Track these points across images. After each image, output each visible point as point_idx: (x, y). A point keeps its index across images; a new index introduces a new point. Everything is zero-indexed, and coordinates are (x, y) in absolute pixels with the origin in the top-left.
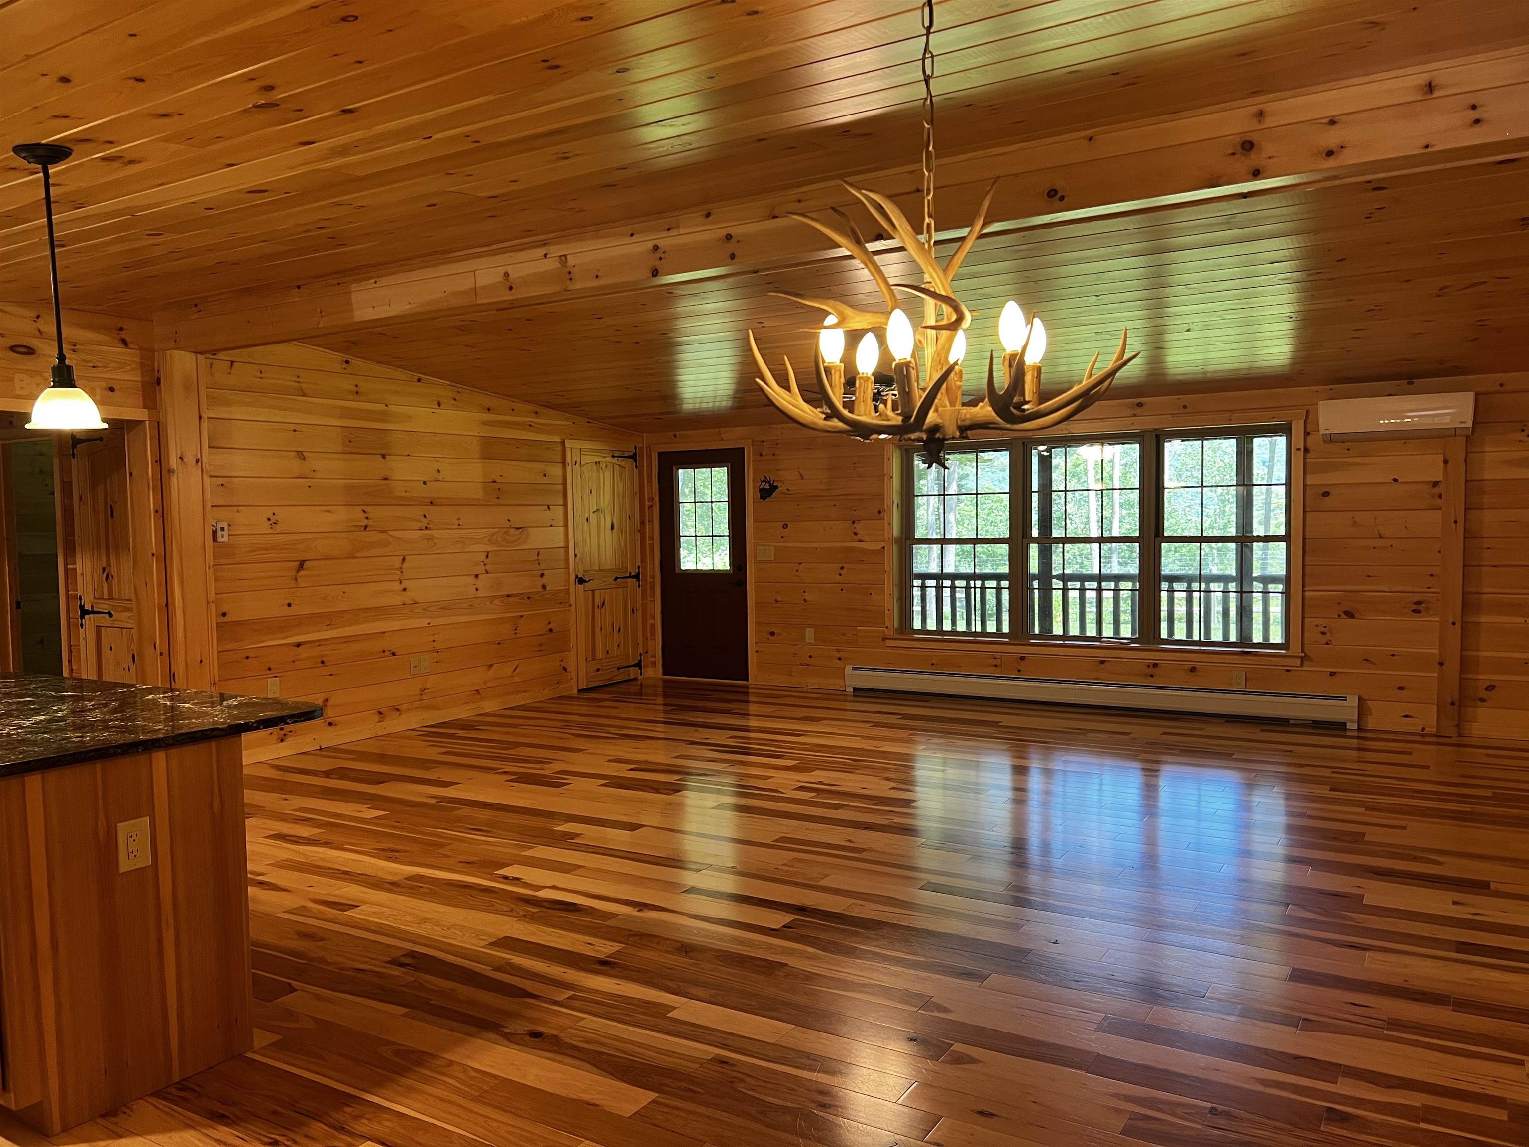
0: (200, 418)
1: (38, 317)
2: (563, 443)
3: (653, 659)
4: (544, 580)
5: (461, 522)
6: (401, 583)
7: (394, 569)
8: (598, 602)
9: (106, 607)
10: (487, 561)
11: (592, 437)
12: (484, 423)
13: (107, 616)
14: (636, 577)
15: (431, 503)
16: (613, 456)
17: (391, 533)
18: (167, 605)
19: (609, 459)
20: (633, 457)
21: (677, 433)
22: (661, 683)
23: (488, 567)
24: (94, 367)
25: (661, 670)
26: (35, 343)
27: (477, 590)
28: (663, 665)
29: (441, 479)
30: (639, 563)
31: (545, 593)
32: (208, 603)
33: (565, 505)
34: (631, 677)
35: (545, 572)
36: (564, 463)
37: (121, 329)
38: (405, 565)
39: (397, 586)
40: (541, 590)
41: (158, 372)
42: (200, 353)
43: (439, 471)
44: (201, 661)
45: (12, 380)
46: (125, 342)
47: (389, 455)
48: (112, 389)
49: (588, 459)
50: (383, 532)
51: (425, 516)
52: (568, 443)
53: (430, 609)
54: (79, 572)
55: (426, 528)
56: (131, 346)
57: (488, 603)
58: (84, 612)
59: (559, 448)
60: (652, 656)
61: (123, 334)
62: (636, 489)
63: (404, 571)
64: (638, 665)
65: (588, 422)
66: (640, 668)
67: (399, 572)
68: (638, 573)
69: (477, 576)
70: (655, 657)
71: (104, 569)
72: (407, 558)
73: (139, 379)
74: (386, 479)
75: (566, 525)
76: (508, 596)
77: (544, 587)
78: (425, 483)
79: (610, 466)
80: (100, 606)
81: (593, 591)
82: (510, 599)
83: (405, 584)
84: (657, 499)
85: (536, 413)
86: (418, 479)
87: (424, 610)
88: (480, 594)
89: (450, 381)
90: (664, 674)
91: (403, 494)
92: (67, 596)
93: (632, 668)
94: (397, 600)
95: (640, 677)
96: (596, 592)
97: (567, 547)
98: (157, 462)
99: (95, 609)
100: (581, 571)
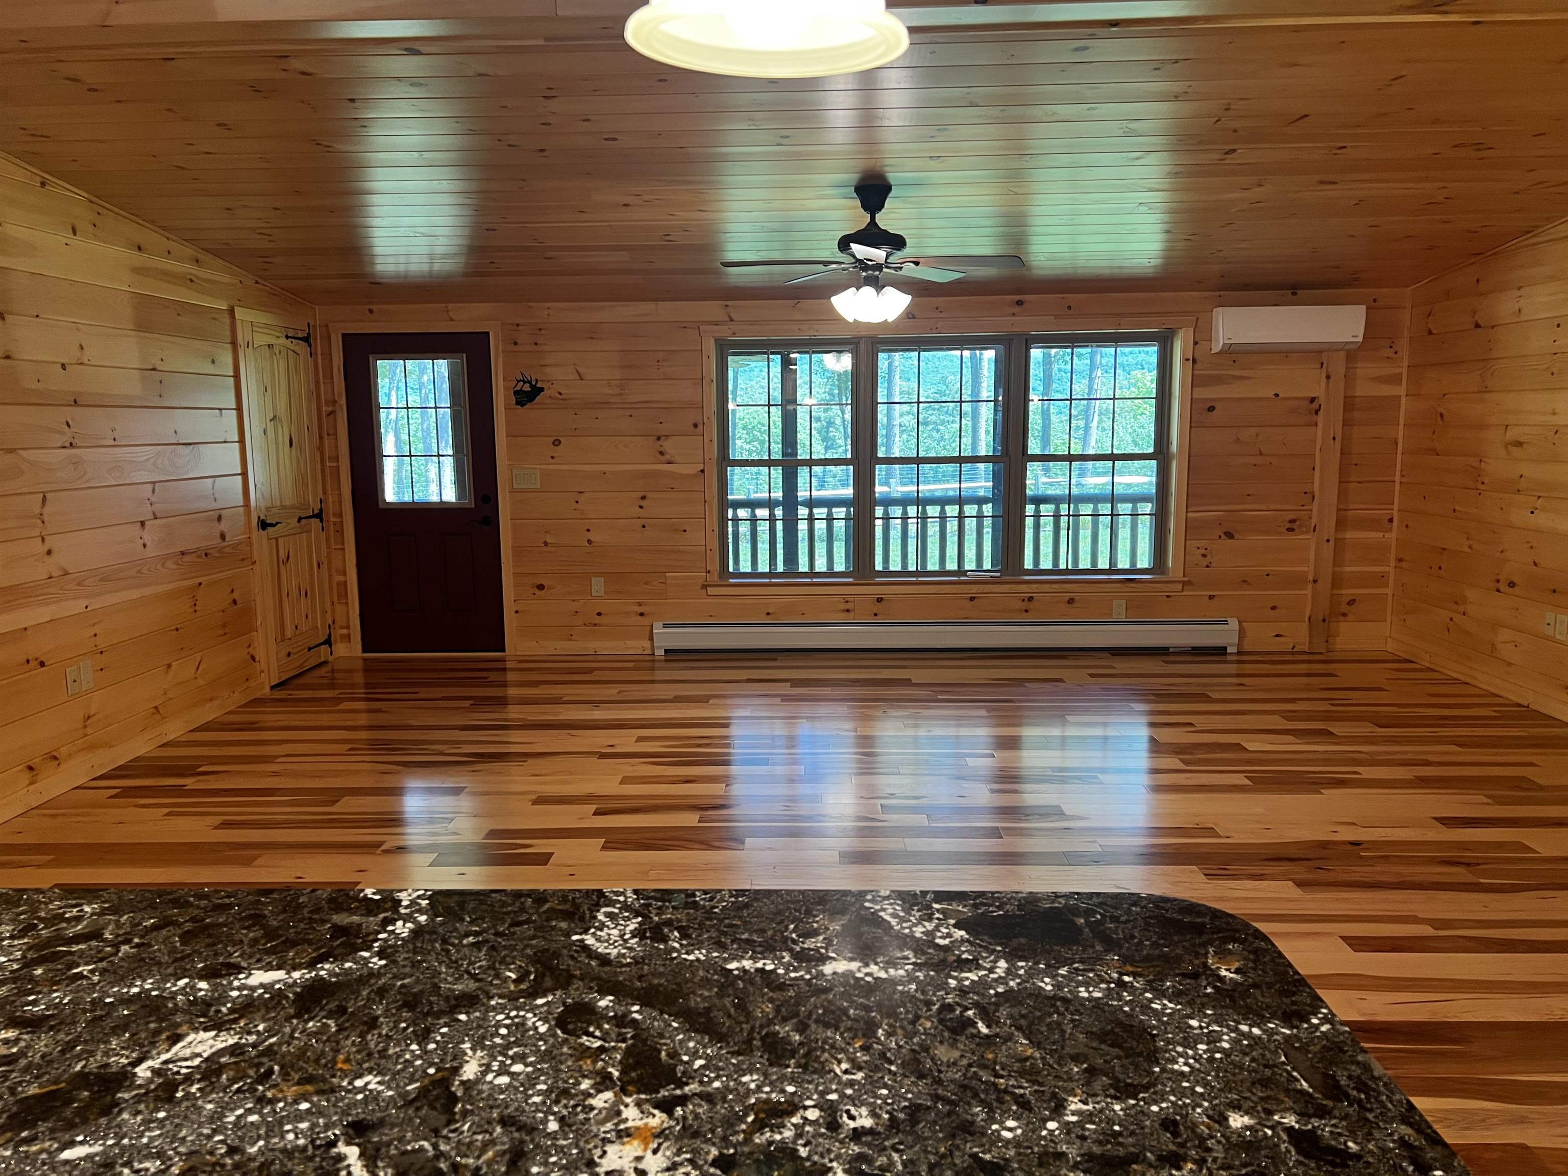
2: (231, 311)
3: (345, 631)
4: (223, 526)
5: (116, 434)
6: (43, 540)
7: (32, 517)
8: (282, 555)
10: (153, 499)
11: (261, 306)
12: (138, 271)
14: (319, 516)
15: (75, 402)
16: (287, 337)
17: (21, 452)
19: (283, 341)
20: (306, 340)
21: (374, 307)
22: (360, 665)
23: (157, 507)
25: (359, 647)
27: (144, 546)
28: (363, 639)
29: (86, 362)
30: (321, 495)
31: (226, 544)
33: (239, 409)
34: (323, 660)
35: (223, 513)
36: (234, 344)
38: (47, 510)
39: (39, 548)
40: (219, 540)
43: (82, 347)
47: (11, 314)
49: (262, 339)
50: (12, 451)
51: (68, 425)
52: (239, 313)
53: (86, 583)
55: (71, 444)
57: (159, 567)
59: (227, 320)
60: (342, 628)
62: (313, 387)
63: (46, 519)
64: (328, 642)
65: (257, 282)
66: (330, 646)
67: (39, 522)
68: (321, 510)
69: (143, 523)
70: (348, 627)
72: (48, 496)
74: (8, 357)
75: (242, 441)
76: (183, 553)
77: (223, 537)
78: (64, 366)
79: (284, 351)
81: (276, 539)
82: (187, 558)
83: (50, 542)
84: (343, 401)
85: (197, 261)
86: (55, 360)
87: (79, 584)
88: (151, 552)
89: (88, 192)
90: (365, 650)
91: (34, 386)
93: (322, 647)
94: (40, 573)
95: (331, 658)
96: (281, 541)
97: (244, 474)
100: (263, 509)
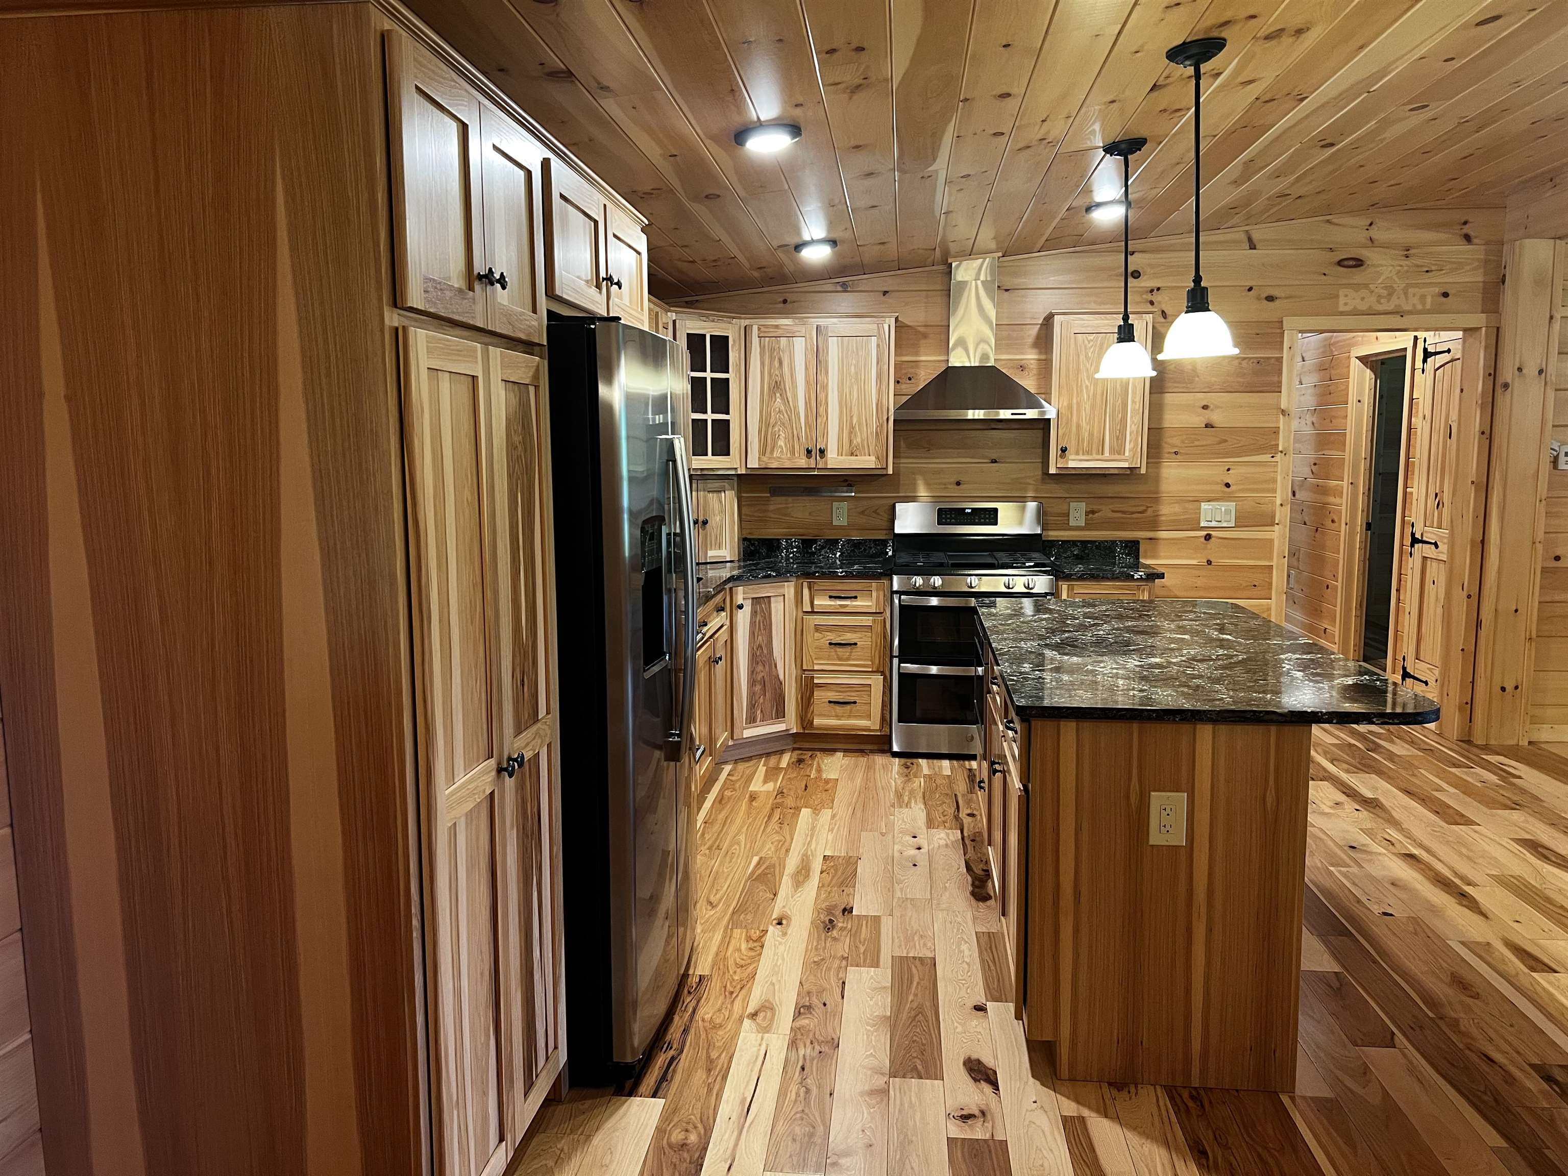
0: (1551, 317)
1: (1371, 224)
9: (1434, 537)
13: (1433, 547)
18: (1483, 542)
24: (1427, 271)
26: (1364, 253)
32: (1534, 543)
37: (1465, 223)
41: (1505, 268)
42: (1560, 238)
44: (1516, 611)
45: (1337, 296)
46: (1468, 238)
48: (1446, 295)
54: (1415, 496)
56: (1475, 241)
58: (1415, 541)
61: (1467, 229)
71: (1436, 495)
73: (1481, 279)
80: (1429, 535)
92: (1403, 521)
98: (1490, 375)
99: (1425, 539)
